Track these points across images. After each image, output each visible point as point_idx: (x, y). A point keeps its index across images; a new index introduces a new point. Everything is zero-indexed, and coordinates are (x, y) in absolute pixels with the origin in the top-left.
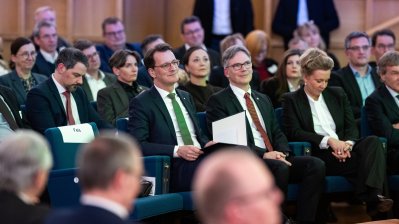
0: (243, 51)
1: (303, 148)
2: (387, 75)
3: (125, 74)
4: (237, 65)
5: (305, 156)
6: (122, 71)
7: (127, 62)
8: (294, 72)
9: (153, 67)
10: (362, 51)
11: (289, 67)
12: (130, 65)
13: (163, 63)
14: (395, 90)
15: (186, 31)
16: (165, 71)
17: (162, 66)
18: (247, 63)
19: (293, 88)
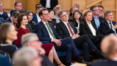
0: (64, 11)
8: (76, 17)
9: (42, 15)
11: (75, 16)
12: (30, 15)
13: (45, 14)
16: (46, 16)
17: (45, 15)
18: (66, 14)
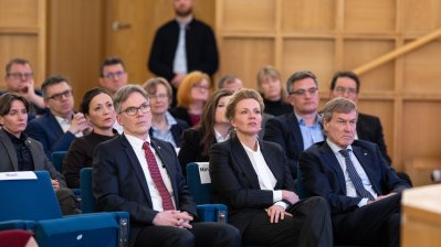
1: (216, 211)
2: (332, 123)
3: (10, 123)
4: (131, 108)
5: (218, 223)
6: (6, 121)
7: (13, 108)
10: (308, 95)
14: (337, 143)
15: (105, 74)
19: (221, 137)
